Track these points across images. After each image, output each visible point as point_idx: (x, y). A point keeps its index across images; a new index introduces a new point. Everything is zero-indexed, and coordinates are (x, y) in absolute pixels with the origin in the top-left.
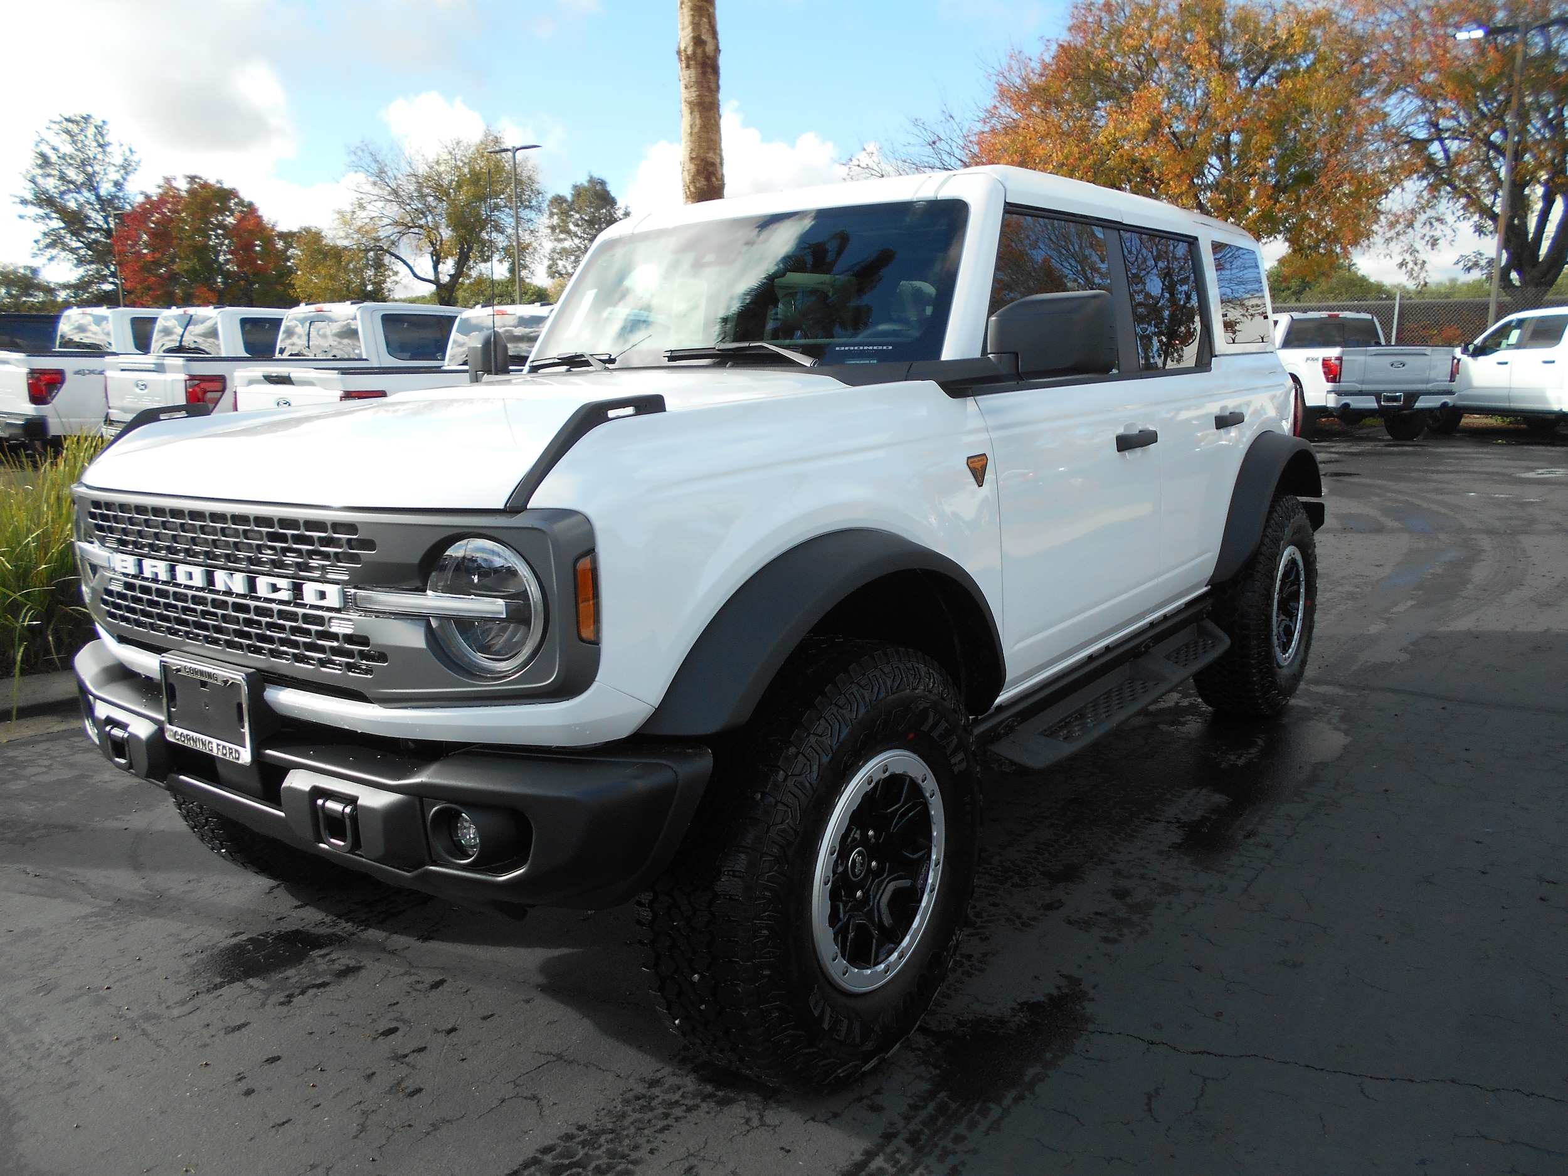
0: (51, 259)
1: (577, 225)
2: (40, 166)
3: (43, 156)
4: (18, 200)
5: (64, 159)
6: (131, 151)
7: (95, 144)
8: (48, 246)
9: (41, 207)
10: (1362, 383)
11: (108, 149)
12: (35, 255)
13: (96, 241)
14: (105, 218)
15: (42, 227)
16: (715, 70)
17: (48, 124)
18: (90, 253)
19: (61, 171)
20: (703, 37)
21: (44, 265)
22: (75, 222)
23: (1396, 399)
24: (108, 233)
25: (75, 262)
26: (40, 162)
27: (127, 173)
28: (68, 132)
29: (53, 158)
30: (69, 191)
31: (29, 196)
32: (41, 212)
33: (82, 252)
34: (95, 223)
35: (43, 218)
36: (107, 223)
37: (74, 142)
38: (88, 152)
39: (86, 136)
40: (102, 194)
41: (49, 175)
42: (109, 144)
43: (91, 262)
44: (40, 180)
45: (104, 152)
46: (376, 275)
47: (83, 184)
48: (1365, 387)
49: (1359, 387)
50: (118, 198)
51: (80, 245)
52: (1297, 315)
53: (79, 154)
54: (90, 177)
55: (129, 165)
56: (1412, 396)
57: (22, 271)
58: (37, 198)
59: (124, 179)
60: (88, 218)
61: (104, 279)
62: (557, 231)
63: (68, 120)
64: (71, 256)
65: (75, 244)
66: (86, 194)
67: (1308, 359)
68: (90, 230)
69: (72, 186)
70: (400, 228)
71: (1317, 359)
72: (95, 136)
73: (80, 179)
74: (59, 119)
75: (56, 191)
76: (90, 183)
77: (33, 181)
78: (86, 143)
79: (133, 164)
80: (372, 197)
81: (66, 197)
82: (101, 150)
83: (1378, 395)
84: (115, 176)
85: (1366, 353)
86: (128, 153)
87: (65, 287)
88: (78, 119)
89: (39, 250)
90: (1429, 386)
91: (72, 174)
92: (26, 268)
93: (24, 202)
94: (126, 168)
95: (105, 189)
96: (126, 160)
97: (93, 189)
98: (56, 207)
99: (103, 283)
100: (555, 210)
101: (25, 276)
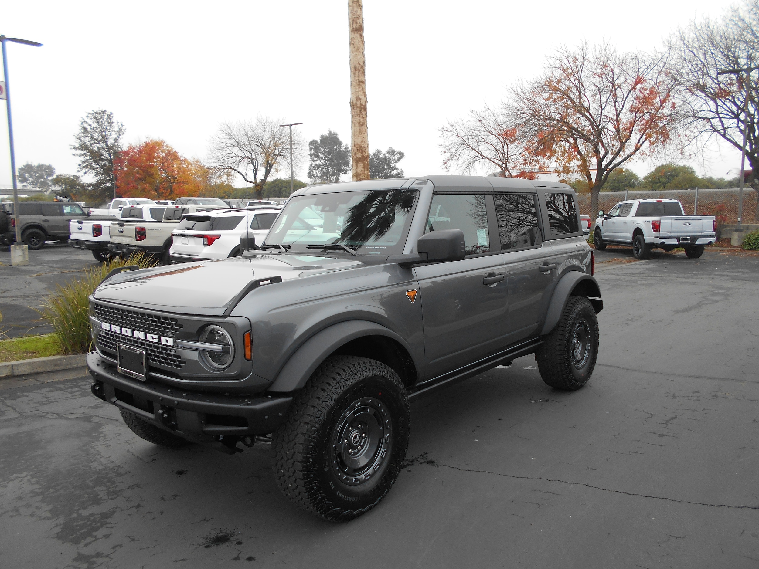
0: (85, 173)
1: (323, 154)
2: (84, 133)
3: (85, 129)
4: (72, 147)
5: (93, 129)
6: (122, 125)
7: (107, 123)
8: (84, 167)
9: (82, 150)
10: (670, 233)
11: (113, 124)
12: (78, 171)
13: (105, 165)
14: (110, 154)
15: (82, 159)
16: (365, 110)
17: (87, 115)
18: (102, 170)
19: (91, 135)
20: (360, 97)
21: (82, 176)
22: (96, 156)
23: (686, 240)
24: (110, 161)
25: (95, 174)
26: (83, 131)
27: (120, 135)
28: (95, 118)
29: (89, 129)
30: (95, 143)
31: (77, 146)
32: (82, 152)
33: (99, 170)
34: (105, 157)
35: (83, 155)
36: (110, 157)
37: (98, 122)
38: (104, 126)
39: (103, 120)
40: (108, 144)
41: (87, 137)
42: (113, 122)
43: (102, 174)
44: (83, 138)
45: (110, 126)
46: (228, 179)
47: (100, 140)
48: (672, 234)
49: (669, 234)
50: (116, 146)
51: (98, 166)
52: (642, 201)
53: (100, 127)
54: (104, 137)
55: (121, 131)
56: (695, 238)
57: (72, 177)
58: (81, 146)
59: (118, 137)
60: (102, 155)
61: (107, 182)
62: (313, 156)
63: (96, 113)
64: (93, 171)
65: (96, 166)
66: (102, 144)
67: (645, 221)
68: (103, 160)
69: (96, 141)
70: (238, 159)
71: (649, 221)
72: (107, 119)
73: (100, 138)
74: (92, 112)
75: (89, 143)
76: (104, 139)
77: (79, 139)
78: (103, 122)
79: (123, 130)
80: (227, 145)
81: (93, 146)
82: (109, 125)
83: (678, 238)
84: (114, 136)
85: (672, 219)
86: (121, 126)
87: (90, 185)
88: (100, 112)
89: (80, 169)
90: (703, 234)
91: (96, 135)
92: (74, 176)
93: (75, 148)
94: (120, 132)
95: (110, 142)
96: (120, 129)
97: (106, 142)
98: (88, 150)
99: (107, 183)
100: (313, 147)
101: (73, 180)
